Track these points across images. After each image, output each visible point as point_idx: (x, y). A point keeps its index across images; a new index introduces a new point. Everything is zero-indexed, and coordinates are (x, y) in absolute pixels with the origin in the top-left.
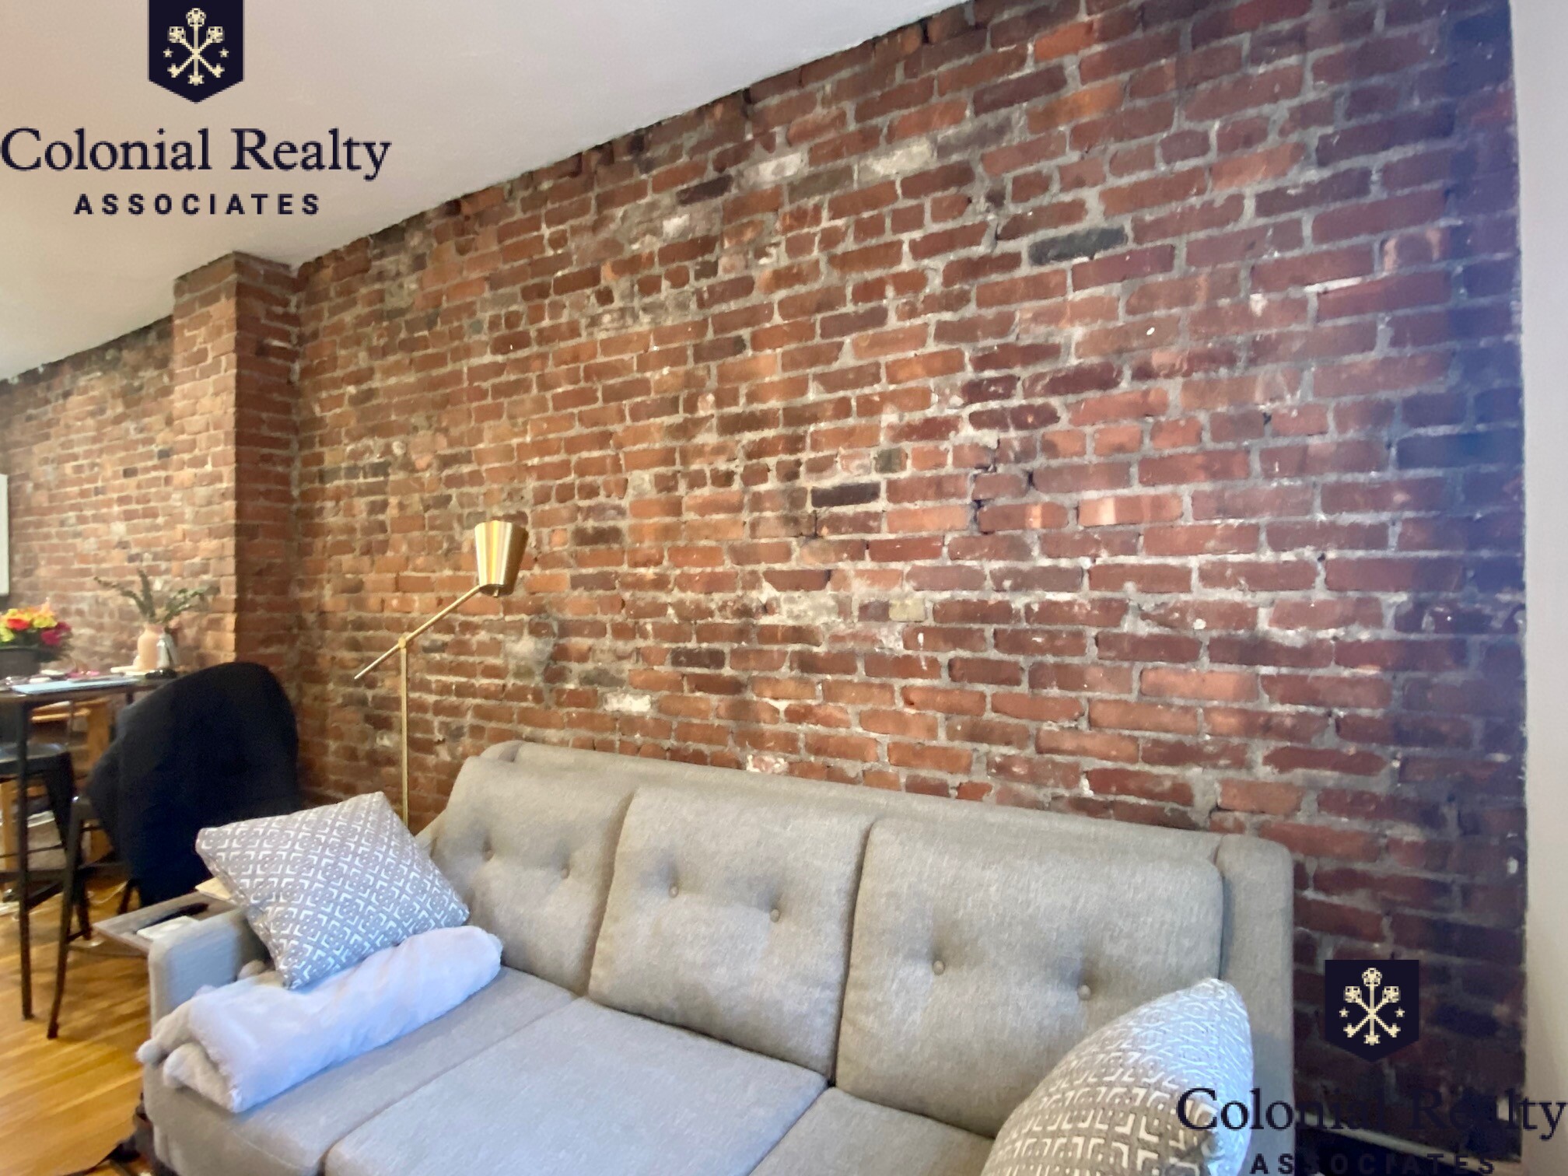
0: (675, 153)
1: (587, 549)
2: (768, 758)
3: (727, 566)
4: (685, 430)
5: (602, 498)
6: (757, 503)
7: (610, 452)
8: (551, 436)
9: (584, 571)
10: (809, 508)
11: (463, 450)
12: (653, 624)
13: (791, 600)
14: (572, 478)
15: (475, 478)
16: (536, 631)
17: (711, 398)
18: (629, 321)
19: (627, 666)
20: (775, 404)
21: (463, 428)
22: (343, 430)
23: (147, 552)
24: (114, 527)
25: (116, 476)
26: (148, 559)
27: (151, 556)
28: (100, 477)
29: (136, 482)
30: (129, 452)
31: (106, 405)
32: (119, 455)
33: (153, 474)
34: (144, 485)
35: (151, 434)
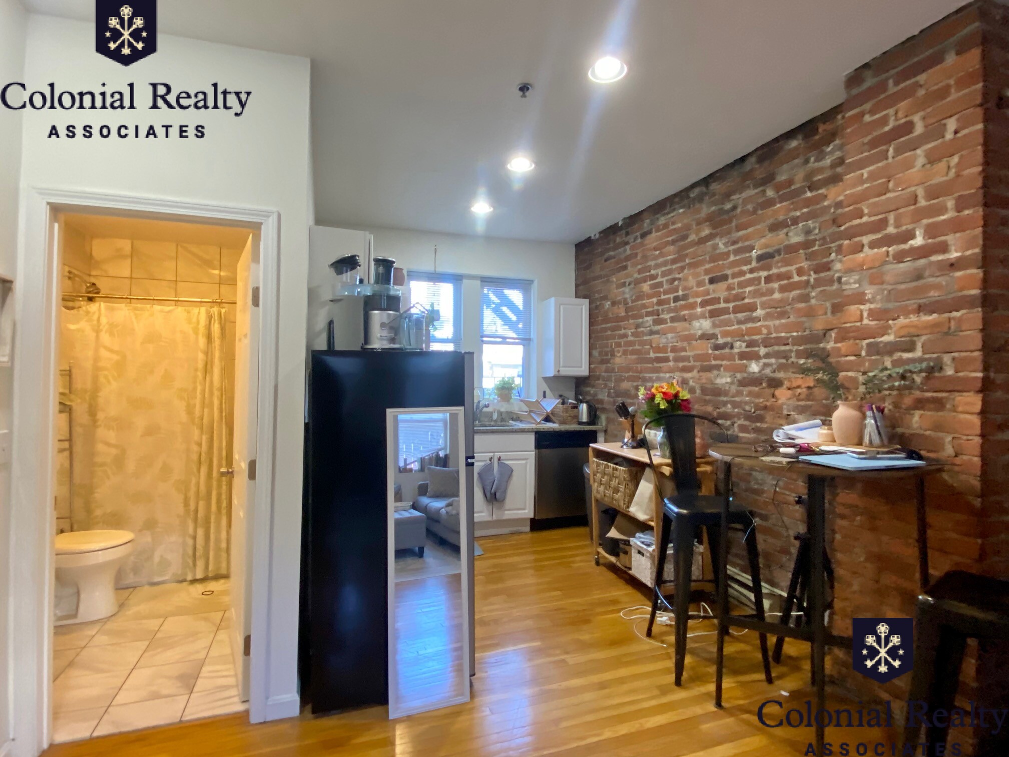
23: (739, 340)
24: (696, 324)
25: (700, 284)
26: (741, 347)
27: (745, 344)
28: (680, 288)
29: (725, 286)
30: (716, 264)
31: (689, 232)
32: (703, 268)
33: (749, 276)
34: (736, 287)
35: (747, 243)
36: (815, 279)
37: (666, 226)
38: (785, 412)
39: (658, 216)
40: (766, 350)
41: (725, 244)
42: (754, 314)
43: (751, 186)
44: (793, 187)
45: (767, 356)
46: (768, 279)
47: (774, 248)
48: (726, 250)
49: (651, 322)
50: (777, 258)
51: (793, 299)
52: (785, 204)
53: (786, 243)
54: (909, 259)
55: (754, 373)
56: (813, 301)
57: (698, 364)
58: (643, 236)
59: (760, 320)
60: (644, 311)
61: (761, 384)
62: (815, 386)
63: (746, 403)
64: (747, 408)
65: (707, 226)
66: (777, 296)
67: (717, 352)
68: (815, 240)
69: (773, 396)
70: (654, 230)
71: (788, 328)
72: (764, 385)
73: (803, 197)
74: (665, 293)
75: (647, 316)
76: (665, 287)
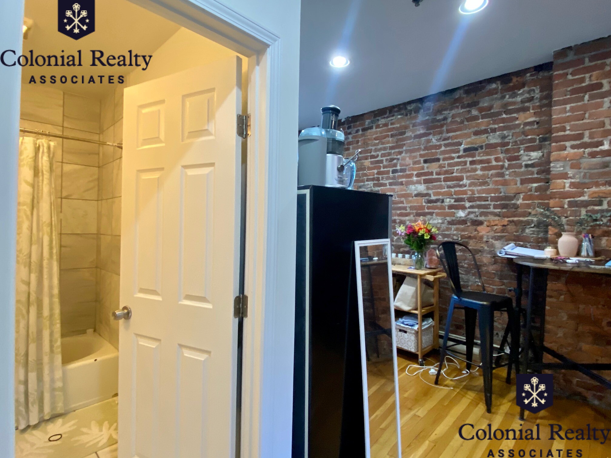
23: (449, 198)
24: (412, 187)
25: (415, 163)
26: (450, 201)
27: (454, 200)
28: (398, 165)
29: (438, 166)
30: (430, 151)
31: (407, 130)
32: (418, 153)
33: (456, 160)
34: (446, 166)
35: (455, 141)
36: (509, 164)
37: (386, 125)
38: (485, 240)
39: (379, 118)
40: (471, 204)
41: (438, 140)
42: (461, 183)
43: (460, 107)
44: (492, 111)
45: (471, 207)
46: (472, 163)
47: (478, 145)
48: (438, 143)
49: (372, 185)
50: (480, 151)
51: (492, 175)
52: (486, 120)
53: (487, 142)
54: (598, 156)
55: (460, 217)
56: (507, 177)
57: (414, 211)
58: (364, 130)
59: (465, 186)
60: (365, 178)
61: (466, 223)
62: (508, 225)
63: (454, 235)
64: (455, 237)
65: (422, 128)
66: (479, 172)
67: (429, 205)
68: (510, 142)
69: (476, 230)
70: (374, 127)
71: (488, 191)
72: (469, 224)
73: (500, 117)
74: (384, 167)
75: (367, 181)
76: (385, 163)
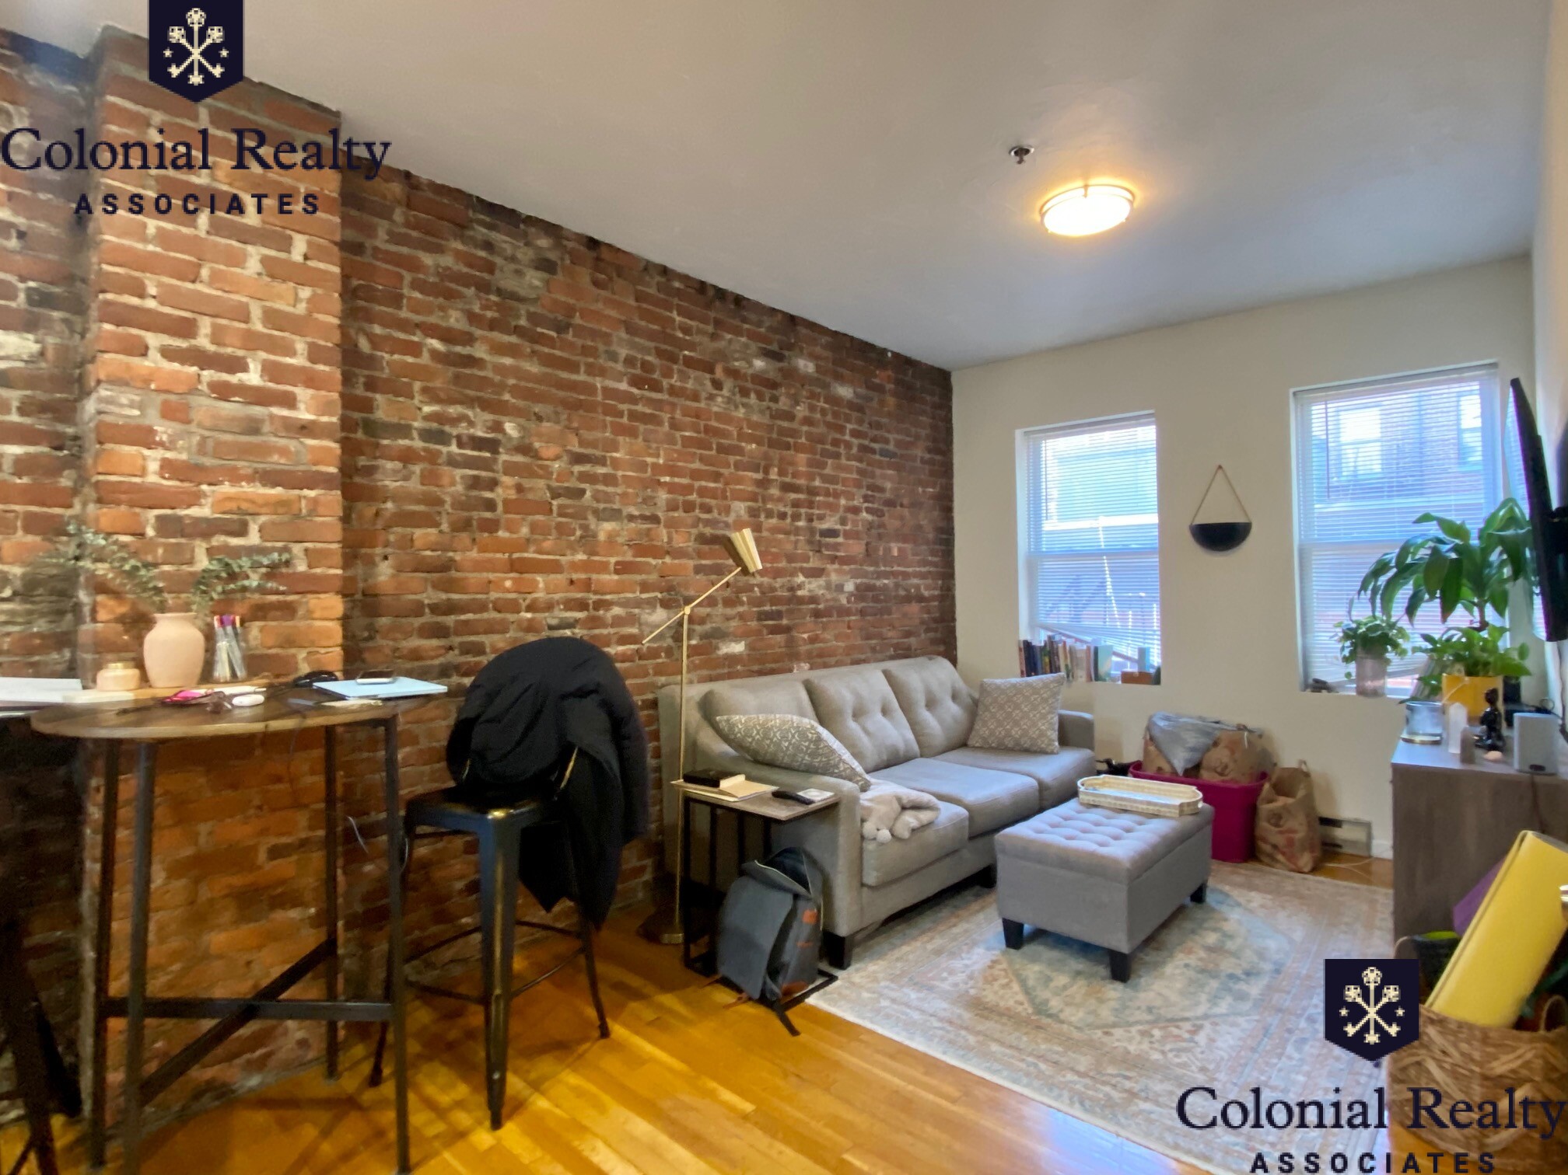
0: (759, 324)
1: (706, 548)
2: (802, 664)
3: (783, 564)
4: (764, 483)
5: (715, 514)
6: (797, 531)
7: (720, 485)
8: (680, 464)
9: (704, 562)
10: (818, 537)
11: (598, 453)
12: (747, 597)
13: (810, 583)
14: (694, 497)
15: (609, 480)
16: (666, 604)
17: (776, 470)
18: (733, 408)
19: (734, 624)
20: (802, 482)
21: (598, 435)
22: (417, 386)
54: (237, 399)
